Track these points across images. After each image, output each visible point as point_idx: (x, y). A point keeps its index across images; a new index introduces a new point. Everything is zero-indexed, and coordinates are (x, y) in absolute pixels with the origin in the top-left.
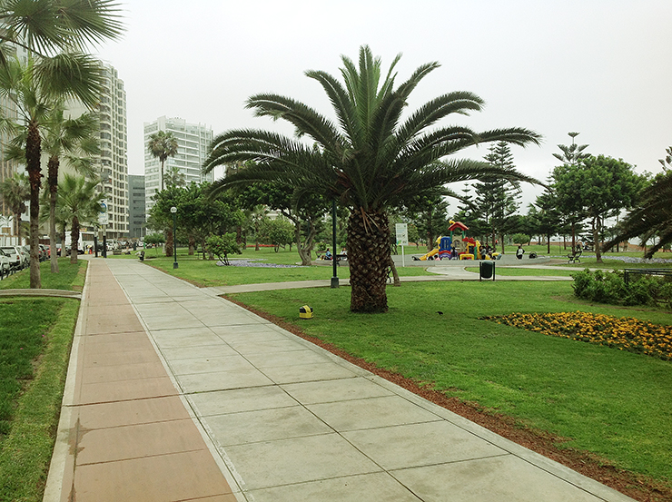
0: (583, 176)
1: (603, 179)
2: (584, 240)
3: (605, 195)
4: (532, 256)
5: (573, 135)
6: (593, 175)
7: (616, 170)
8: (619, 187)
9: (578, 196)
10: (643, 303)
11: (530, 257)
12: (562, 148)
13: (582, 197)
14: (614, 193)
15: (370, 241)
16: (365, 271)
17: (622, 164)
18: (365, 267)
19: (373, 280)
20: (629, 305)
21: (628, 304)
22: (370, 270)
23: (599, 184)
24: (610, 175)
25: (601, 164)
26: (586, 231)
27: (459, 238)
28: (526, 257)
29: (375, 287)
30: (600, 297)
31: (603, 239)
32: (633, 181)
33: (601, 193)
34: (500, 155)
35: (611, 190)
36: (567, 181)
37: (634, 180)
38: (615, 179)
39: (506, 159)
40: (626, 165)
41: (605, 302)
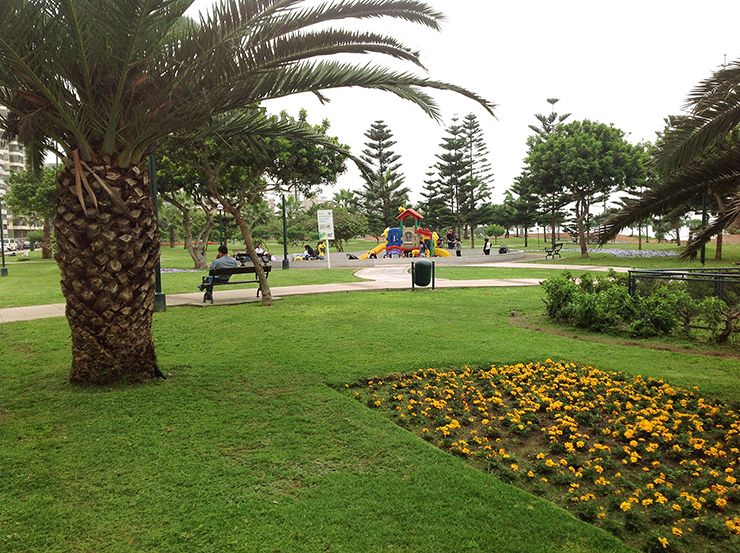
0: (563, 146)
1: (589, 149)
2: (566, 230)
3: (592, 169)
4: (503, 251)
5: (553, 101)
6: (576, 144)
7: (607, 137)
8: (611, 159)
9: (557, 171)
10: (666, 332)
11: (500, 252)
12: (540, 118)
13: (563, 172)
14: (604, 166)
15: (94, 227)
16: (88, 295)
17: (614, 130)
18: (88, 286)
19: (108, 314)
20: (640, 336)
21: (638, 334)
22: (98, 293)
23: (585, 155)
24: (599, 143)
25: (587, 130)
26: (569, 221)
27: (411, 230)
28: (494, 252)
29: (115, 329)
30: (590, 323)
31: (588, 230)
32: (628, 151)
33: (587, 167)
34: (468, 131)
35: (600, 164)
36: (543, 151)
37: (629, 149)
38: (606, 149)
39: (476, 136)
40: (619, 131)
41: (598, 330)
